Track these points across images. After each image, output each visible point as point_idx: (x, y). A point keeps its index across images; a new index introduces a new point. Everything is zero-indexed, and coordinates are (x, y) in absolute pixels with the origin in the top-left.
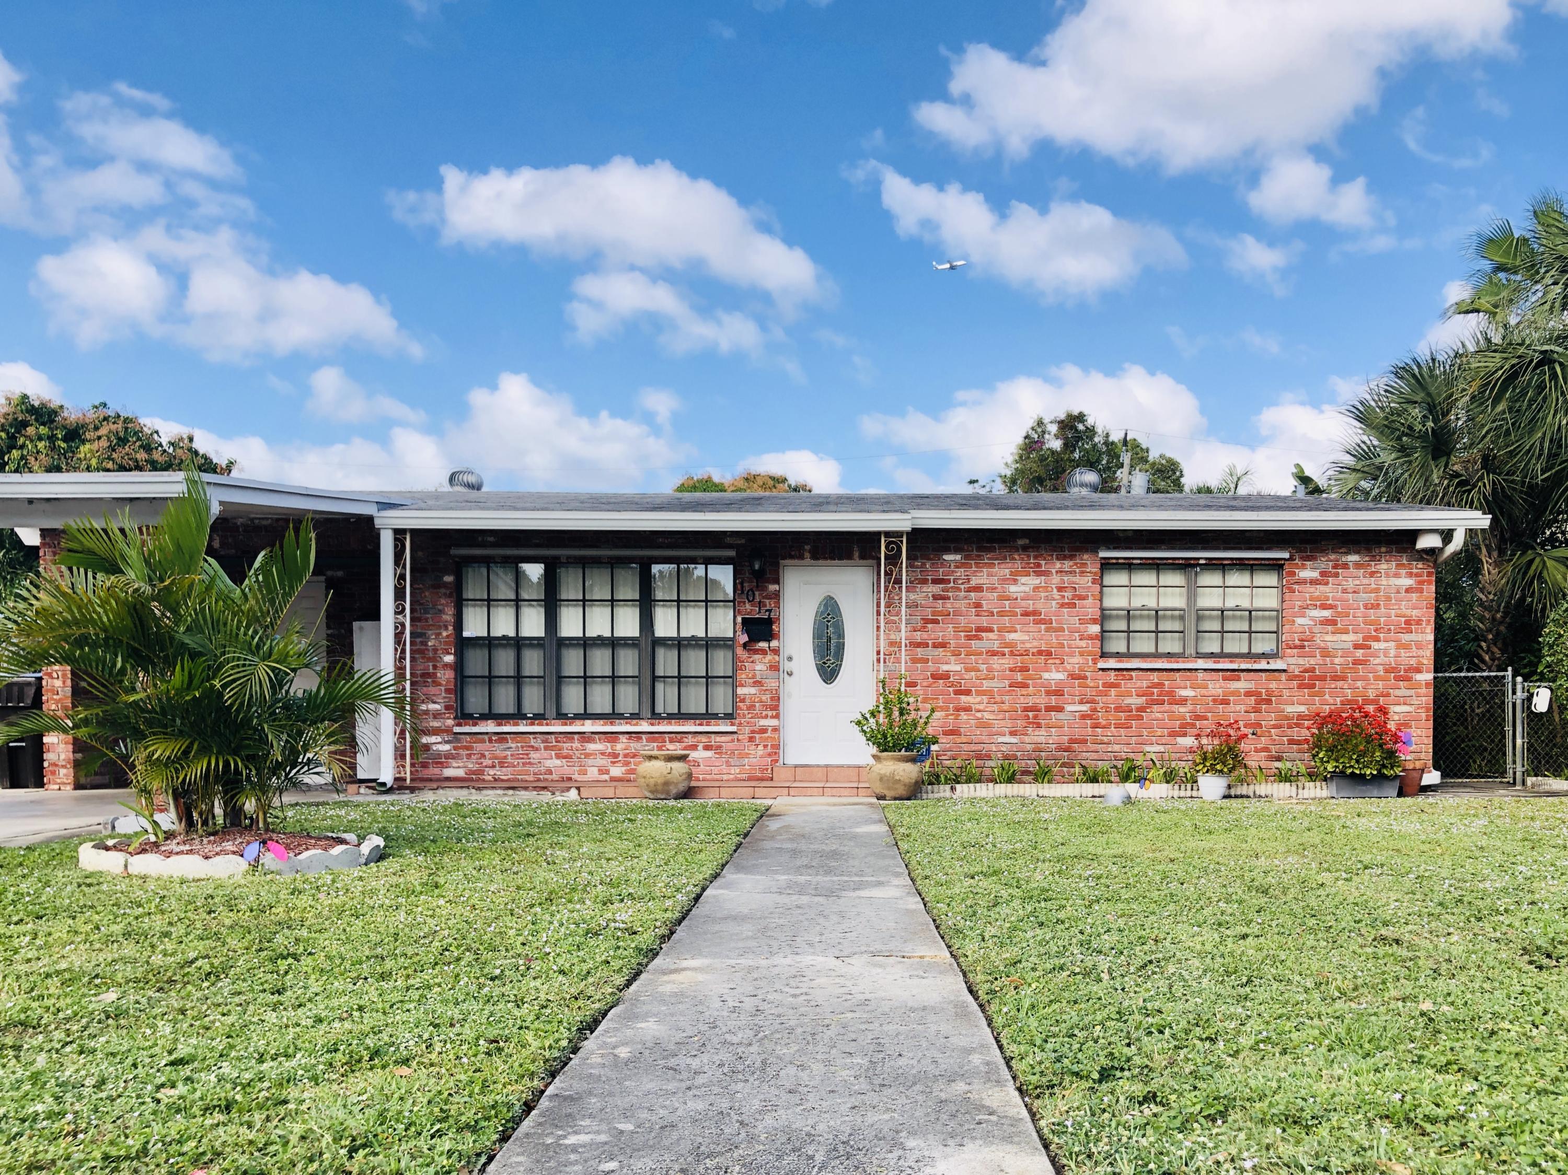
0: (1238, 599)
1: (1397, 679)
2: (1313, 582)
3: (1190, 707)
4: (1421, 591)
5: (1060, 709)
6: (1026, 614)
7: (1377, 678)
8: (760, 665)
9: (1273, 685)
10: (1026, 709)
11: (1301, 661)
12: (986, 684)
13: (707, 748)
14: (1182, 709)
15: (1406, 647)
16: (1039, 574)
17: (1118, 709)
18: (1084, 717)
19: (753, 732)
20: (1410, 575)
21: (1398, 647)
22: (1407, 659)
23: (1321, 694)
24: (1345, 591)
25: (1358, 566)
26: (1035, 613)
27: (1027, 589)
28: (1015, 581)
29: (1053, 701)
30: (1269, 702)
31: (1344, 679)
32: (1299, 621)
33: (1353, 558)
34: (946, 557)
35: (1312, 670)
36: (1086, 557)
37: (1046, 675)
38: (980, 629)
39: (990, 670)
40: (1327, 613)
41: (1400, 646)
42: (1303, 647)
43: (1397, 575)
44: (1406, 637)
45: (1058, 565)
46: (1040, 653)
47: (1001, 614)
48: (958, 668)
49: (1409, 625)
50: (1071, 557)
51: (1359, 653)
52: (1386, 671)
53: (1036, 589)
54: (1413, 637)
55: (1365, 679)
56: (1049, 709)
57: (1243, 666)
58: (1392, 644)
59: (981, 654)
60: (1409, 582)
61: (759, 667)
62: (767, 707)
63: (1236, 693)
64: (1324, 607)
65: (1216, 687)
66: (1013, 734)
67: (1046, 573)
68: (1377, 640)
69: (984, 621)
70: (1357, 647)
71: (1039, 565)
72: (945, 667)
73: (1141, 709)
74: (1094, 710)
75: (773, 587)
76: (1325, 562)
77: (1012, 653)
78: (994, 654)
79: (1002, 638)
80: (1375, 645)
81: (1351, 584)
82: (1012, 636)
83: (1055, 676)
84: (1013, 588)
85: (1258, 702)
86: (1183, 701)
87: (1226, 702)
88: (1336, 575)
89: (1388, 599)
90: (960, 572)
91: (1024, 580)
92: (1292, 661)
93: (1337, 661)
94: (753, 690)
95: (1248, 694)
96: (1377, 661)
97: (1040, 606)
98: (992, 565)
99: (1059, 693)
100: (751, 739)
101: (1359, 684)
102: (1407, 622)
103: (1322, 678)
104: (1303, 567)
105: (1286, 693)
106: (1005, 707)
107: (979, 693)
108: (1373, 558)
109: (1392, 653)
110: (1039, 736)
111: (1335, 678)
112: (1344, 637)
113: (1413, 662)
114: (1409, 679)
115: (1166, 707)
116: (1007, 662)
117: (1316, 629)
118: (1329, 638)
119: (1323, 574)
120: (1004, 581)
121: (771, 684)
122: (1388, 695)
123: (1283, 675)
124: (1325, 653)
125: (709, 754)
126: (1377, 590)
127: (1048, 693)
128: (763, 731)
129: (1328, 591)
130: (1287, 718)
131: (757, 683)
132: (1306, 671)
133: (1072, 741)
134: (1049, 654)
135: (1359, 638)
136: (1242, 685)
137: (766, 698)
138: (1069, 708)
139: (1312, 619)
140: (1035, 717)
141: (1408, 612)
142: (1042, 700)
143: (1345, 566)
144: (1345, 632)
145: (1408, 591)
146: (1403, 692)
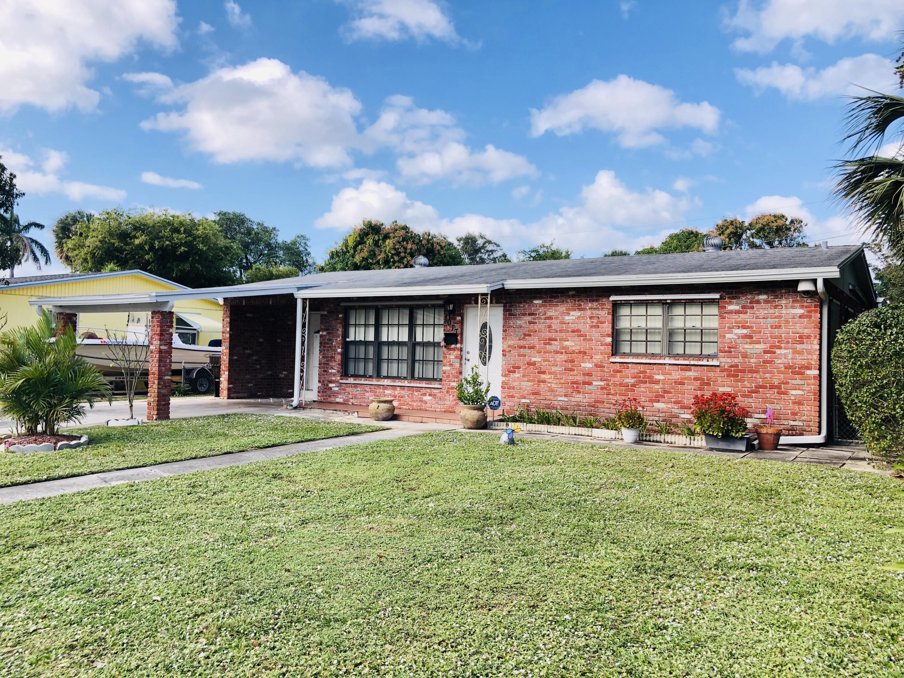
0: (693, 322)
1: (794, 373)
2: (737, 312)
3: (661, 385)
5: (590, 384)
6: (573, 331)
7: (779, 372)
8: (452, 356)
10: (573, 383)
11: (729, 360)
12: (554, 369)
13: (430, 395)
14: (656, 387)
15: (800, 353)
16: (580, 310)
17: (621, 385)
18: (602, 388)
19: (448, 388)
20: (802, 307)
21: (794, 353)
22: (800, 360)
23: (742, 381)
24: (757, 317)
25: (766, 302)
26: (578, 331)
27: (574, 318)
28: (568, 314)
29: (587, 379)
30: (708, 384)
31: (757, 372)
32: (728, 336)
33: (763, 297)
34: (536, 302)
35: (737, 366)
36: (604, 300)
37: (583, 365)
38: (551, 339)
39: (555, 361)
40: (745, 331)
42: (731, 352)
43: (793, 307)
44: (799, 347)
45: (590, 305)
46: (580, 352)
47: (561, 331)
48: (539, 360)
49: (802, 339)
50: (597, 301)
51: (767, 356)
52: (786, 368)
53: (579, 318)
54: (804, 346)
55: (771, 372)
56: (585, 383)
57: (692, 363)
58: (790, 351)
59: (551, 352)
60: (801, 311)
62: (454, 377)
63: (689, 378)
64: (744, 327)
65: (676, 375)
66: (566, 396)
67: (584, 309)
68: (780, 348)
69: (553, 335)
70: (766, 352)
71: (580, 305)
72: (534, 359)
73: (634, 385)
74: (608, 385)
75: (460, 318)
76: (744, 300)
77: (566, 353)
78: (557, 352)
79: (561, 344)
80: (778, 351)
81: (762, 313)
82: (566, 343)
83: (588, 365)
84: (567, 318)
85: (702, 384)
86: (657, 382)
87: (682, 384)
88: (752, 308)
89: (787, 322)
90: (542, 310)
91: (572, 313)
92: (723, 360)
93: (752, 360)
94: (449, 368)
95: (696, 379)
96: (780, 361)
97: (580, 327)
98: (557, 306)
99: (589, 375)
100: (448, 392)
101: (767, 375)
102: (800, 337)
103: (743, 371)
104: (730, 303)
105: (720, 379)
106: (562, 381)
107: (550, 373)
108: (776, 297)
109: (790, 356)
110: (578, 398)
111: (752, 371)
112: (757, 346)
113: (805, 362)
114: (802, 374)
115: (648, 385)
116: (564, 357)
117: (739, 341)
118: (747, 346)
119: (743, 307)
120: (563, 313)
121: (457, 365)
122: (787, 383)
123: (718, 369)
124: (745, 356)
125: (430, 398)
126: (779, 317)
127: (584, 374)
128: (453, 388)
129: (746, 317)
131: (451, 365)
132: (732, 366)
133: (596, 402)
134: (585, 353)
135: (766, 346)
136: (692, 374)
137: (454, 372)
138: (595, 383)
139: (736, 334)
140: (577, 387)
141: (801, 331)
142: (580, 378)
143: (758, 302)
144: (759, 342)
145: (801, 317)
146: (798, 382)
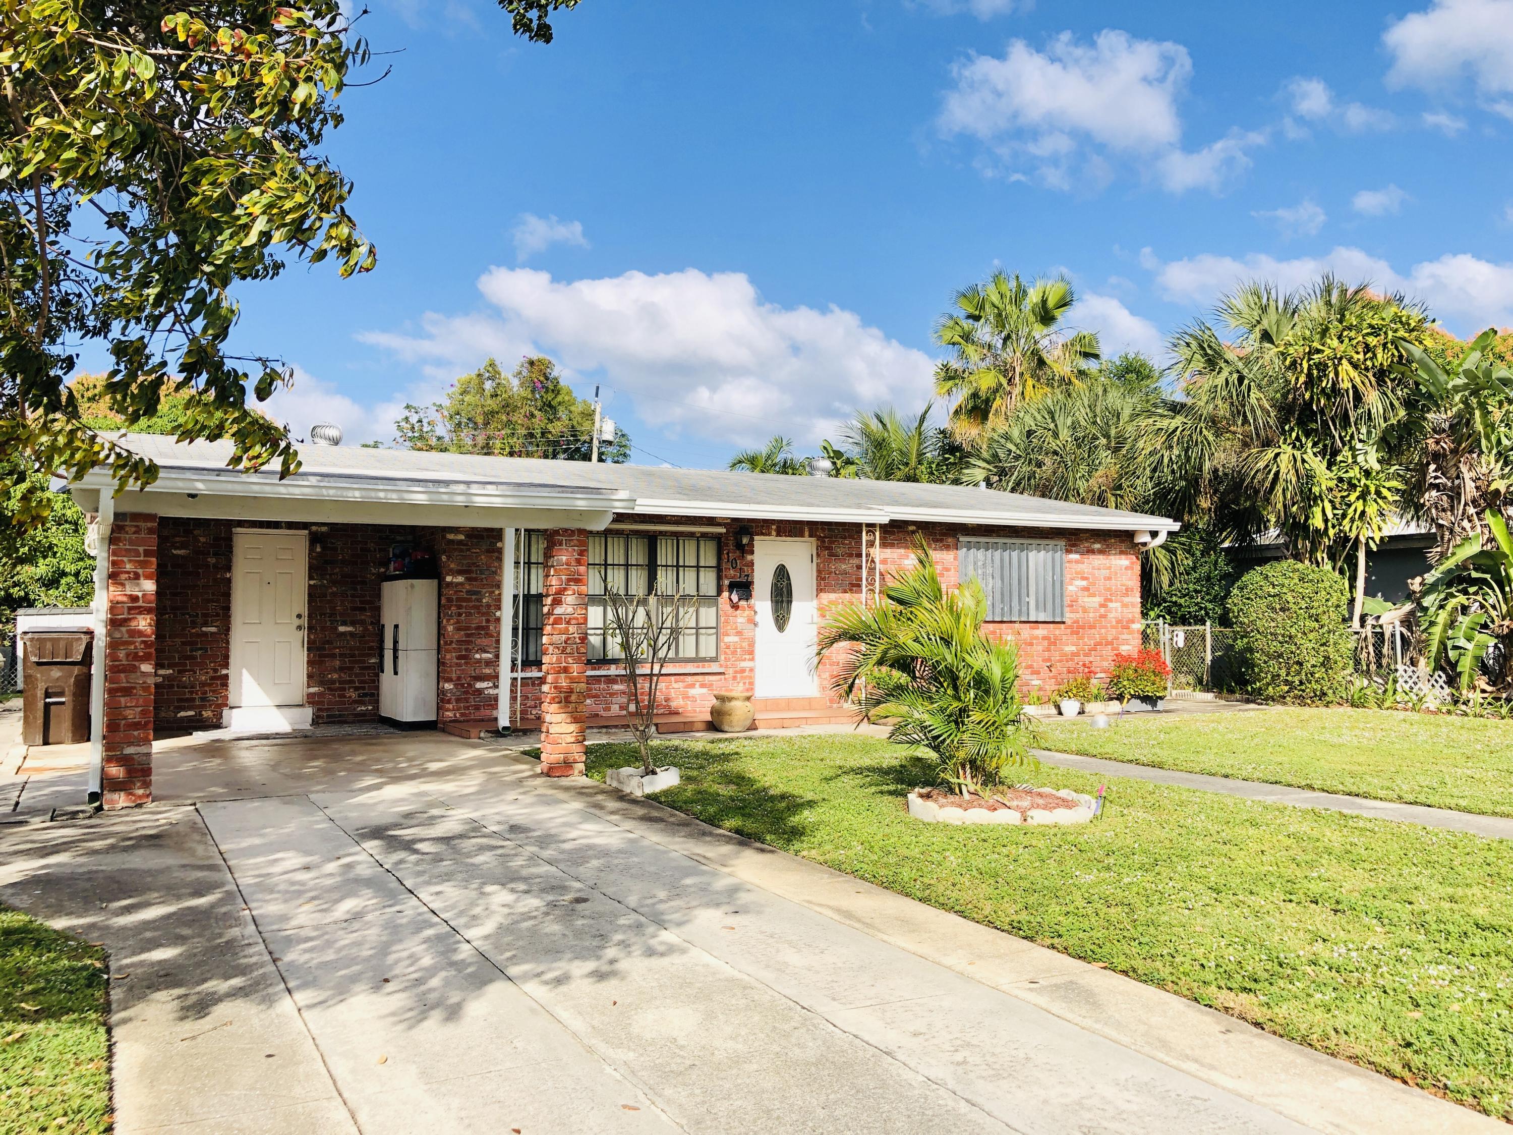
1: (1123, 627)
2: (1077, 562)
4: (1132, 569)
7: (1112, 627)
8: (741, 618)
9: (1057, 632)
11: (1073, 615)
13: (702, 686)
15: (1126, 606)
19: (736, 672)
20: (1127, 559)
21: (1122, 606)
22: (1127, 614)
23: (1082, 638)
24: (1093, 568)
25: (1101, 552)
30: (1055, 644)
31: (1095, 627)
32: (1070, 588)
33: (1097, 546)
35: (1079, 622)
36: (950, 540)
40: (1084, 583)
41: (1124, 605)
42: (1074, 606)
43: (1121, 559)
44: (1126, 600)
49: (1128, 591)
50: (941, 540)
51: (1102, 610)
52: (1117, 622)
54: (1130, 599)
55: (1106, 627)
58: (1119, 604)
60: (1127, 563)
61: (740, 620)
62: (745, 652)
63: (1037, 638)
64: (1083, 578)
65: (1026, 633)
68: (1111, 601)
70: (1102, 606)
75: (749, 557)
76: (1083, 548)
80: (1111, 605)
81: (1096, 563)
85: (1050, 644)
87: (1031, 644)
88: (1089, 558)
89: (1116, 573)
92: (1067, 615)
93: (1091, 615)
94: (736, 639)
95: (1044, 638)
96: (1112, 615)
100: (734, 678)
101: (1103, 631)
102: (1127, 590)
103: (1083, 627)
105: (1064, 638)
108: (1108, 546)
109: (1119, 610)
111: (1092, 627)
112: (1094, 599)
113: (1130, 616)
114: (1128, 628)
117: (1080, 593)
118: (1086, 599)
119: (1082, 557)
120: (899, 557)
121: (747, 634)
122: (1119, 638)
123: (1062, 626)
124: (1085, 611)
125: (704, 690)
126: (1110, 568)
128: (743, 671)
129: (1085, 568)
130: (1066, 655)
131: (739, 633)
132: (1075, 622)
135: (1101, 600)
137: (745, 644)
139: (1077, 587)
141: (1127, 583)
143: (1092, 552)
144: (1094, 595)
145: (1127, 568)
146: (1125, 637)
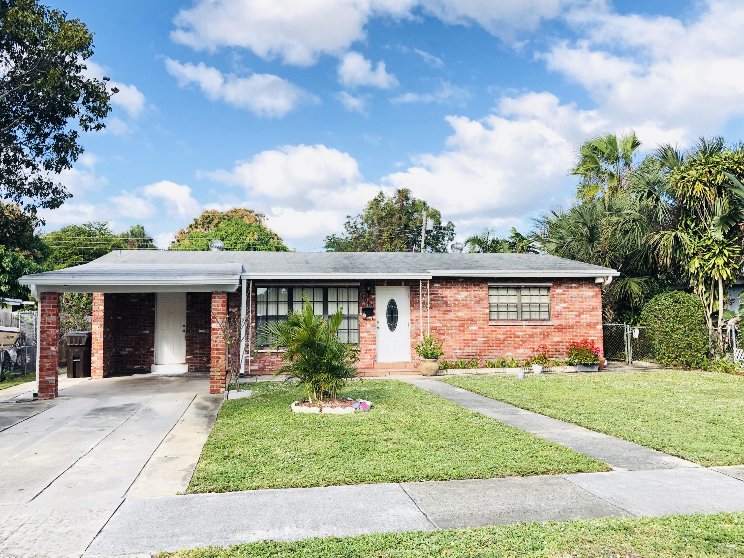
0: (535, 300)
1: (591, 328)
2: (561, 294)
3: (520, 339)
4: (596, 296)
5: (476, 340)
6: (463, 306)
7: (584, 327)
8: (369, 325)
9: (549, 330)
10: (464, 340)
11: (558, 322)
12: (450, 331)
14: (518, 339)
15: (593, 316)
16: (467, 291)
17: (496, 339)
18: (484, 343)
19: (366, 350)
20: (593, 291)
21: (590, 317)
22: (593, 320)
23: (565, 333)
24: (571, 297)
25: (575, 288)
26: (467, 305)
27: (463, 297)
28: (459, 294)
29: (474, 337)
30: (548, 336)
31: (573, 328)
32: (557, 307)
33: (574, 285)
34: (436, 285)
35: (562, 325)
36: (483, 285)
37: (471, 328)
38: (447, 311)
39: (451, 326)
40: (566, 305)
42: (558, 317)
43: (589, 291)
44: (592, 313)
45: (474, 288)
46: (468, 320)
47: (455, 305)
48: (440, 325)
49: (594, 309)
50: (478, 285)
51: (577, 319)
52: (587, 325)
53: (467, 296)
54: (595, 313)
55: (580, 328)
56: (472, 340)
57: (539, 324)
58: (588, 315)
59: (448, 320)
60: (593, 294)
61: (368, 326)
62: (371, 341)
63: (536, 333)
64: (565, 302)
65: (529, 331)
66: (460, 349)
67: (470, 291)
68: (583, 314)
69: (449, 308)
70: (577, 316)
71: (467, 288)
72: (435, 325)
73: (504, 340)
74: (488, 340)
75: (373, 296)
76: (564, 287)
77: (459, 320)
78: (452, 320)
79: (455, 314)
80: (582, 316)
81: (573, 294)
82: (458, 314)
83: (474, 328)
84: (458, 296)
86: (518, 337)
87: (533, 337)
88: (568, 292)
89: (586, 299)
90: (440, 291)
91: (462, 293)
92: (555, 321)
93: (570, 321)
94: (366, 335)
95: (541, 334)
96: (584, 321)
97: (468, 303)
98: (451, 288)
99: (475, 334)
100: (366, 353)
104: (557, 288)
106: (457, 339)
107: (448, 334)
108: (580, 285)
109: (588, 318)
110: (469, 350)
112: (572, 313)
113: (595, 322)
114: (595, 328)
115: (513, 339)
116: (457, 323)
117: (563, 310)
118: (567, 313)
119: (564, 291)
120: (455, 294)
121: (372, 332)
122: (588, 333)
123: (552, 327)
126: (582, 297)
127: (472, 334)
128: (370, 350)
129: (566, 297)
130: (554, 342)
131: (368, 332)
132: (560, 325)
133: (481, 352)
134: (472, 320)
135: (577, 313)
136: (538, 330)
137: (371, 337)
138: (479, 339)
139: (561, 307)
140: (468, 343)
141: (593, 304)
142: (470, 337)
143: (571, 288)
144: (572, 311)
